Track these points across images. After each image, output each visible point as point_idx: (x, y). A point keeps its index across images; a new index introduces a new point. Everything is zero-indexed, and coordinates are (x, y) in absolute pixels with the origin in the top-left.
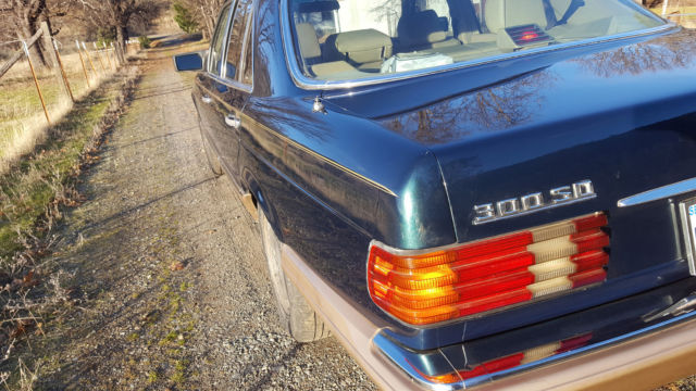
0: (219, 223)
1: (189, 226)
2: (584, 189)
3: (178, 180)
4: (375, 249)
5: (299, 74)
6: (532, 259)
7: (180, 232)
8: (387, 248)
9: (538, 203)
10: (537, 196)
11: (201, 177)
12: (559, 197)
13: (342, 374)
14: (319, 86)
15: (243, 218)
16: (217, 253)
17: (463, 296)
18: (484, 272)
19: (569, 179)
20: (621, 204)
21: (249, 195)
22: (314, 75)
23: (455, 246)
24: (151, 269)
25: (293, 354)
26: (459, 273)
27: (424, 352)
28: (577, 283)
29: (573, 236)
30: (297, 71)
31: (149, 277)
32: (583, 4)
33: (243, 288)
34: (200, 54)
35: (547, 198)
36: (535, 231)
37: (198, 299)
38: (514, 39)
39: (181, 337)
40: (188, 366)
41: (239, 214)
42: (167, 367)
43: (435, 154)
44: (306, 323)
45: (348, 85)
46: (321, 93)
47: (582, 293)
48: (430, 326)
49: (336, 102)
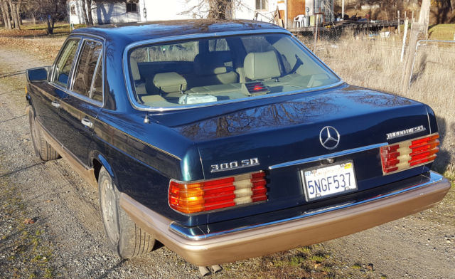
0: (54, 195)
1: (31, 197)
2: (254, 161)
3: (10, 164)
4: (172, 182)
5: (135, 101)
6: (234, 188)
7: (24, 200)
8: (177, 181)
9: (236, 165)
10: (236, 163)
11: (29, 162)
12: (245, 164)
13: (150, 273)
14: (146, 109)
15: (72, 192)
16: (58, 214)
17: (206, 202)
18: (216, 192)
19: (249, 157)
20: (270, 168)
21: (93, 169)
22: (143, 102)
23: (203, 181)
24: (10, 223)
25: (119, 264)
26: (205, 192)
27: (191, 227)
28: (254, 201)
29: (252, 180)
30: (134, 100)
31: (10, 227)
32: (302, 64)
33: (81, 234)
34: (47, 69)
35: (240, 164)
36: (236, 177)
37: (50, 240)
38: (249, 90)
39: (45, 258)
40: (54, 271)
41: (69, 189)
42: (40, 271)
43: (197, 145)
44: (131, 242)
45: (161, 110)
46: (148, 113)
47: (257, 205)
48: (193, 215)
49: (155, 117)
